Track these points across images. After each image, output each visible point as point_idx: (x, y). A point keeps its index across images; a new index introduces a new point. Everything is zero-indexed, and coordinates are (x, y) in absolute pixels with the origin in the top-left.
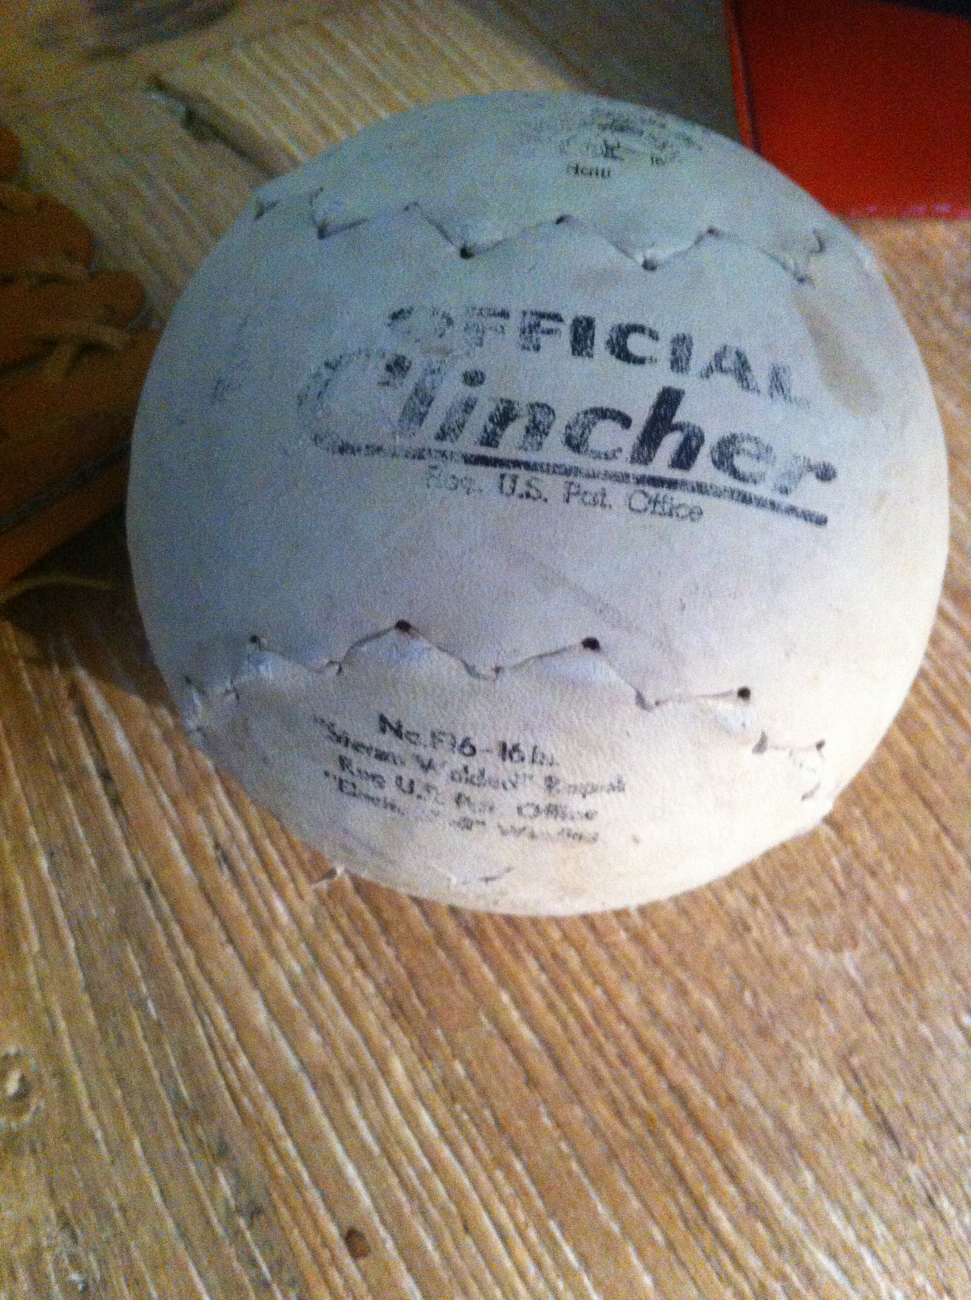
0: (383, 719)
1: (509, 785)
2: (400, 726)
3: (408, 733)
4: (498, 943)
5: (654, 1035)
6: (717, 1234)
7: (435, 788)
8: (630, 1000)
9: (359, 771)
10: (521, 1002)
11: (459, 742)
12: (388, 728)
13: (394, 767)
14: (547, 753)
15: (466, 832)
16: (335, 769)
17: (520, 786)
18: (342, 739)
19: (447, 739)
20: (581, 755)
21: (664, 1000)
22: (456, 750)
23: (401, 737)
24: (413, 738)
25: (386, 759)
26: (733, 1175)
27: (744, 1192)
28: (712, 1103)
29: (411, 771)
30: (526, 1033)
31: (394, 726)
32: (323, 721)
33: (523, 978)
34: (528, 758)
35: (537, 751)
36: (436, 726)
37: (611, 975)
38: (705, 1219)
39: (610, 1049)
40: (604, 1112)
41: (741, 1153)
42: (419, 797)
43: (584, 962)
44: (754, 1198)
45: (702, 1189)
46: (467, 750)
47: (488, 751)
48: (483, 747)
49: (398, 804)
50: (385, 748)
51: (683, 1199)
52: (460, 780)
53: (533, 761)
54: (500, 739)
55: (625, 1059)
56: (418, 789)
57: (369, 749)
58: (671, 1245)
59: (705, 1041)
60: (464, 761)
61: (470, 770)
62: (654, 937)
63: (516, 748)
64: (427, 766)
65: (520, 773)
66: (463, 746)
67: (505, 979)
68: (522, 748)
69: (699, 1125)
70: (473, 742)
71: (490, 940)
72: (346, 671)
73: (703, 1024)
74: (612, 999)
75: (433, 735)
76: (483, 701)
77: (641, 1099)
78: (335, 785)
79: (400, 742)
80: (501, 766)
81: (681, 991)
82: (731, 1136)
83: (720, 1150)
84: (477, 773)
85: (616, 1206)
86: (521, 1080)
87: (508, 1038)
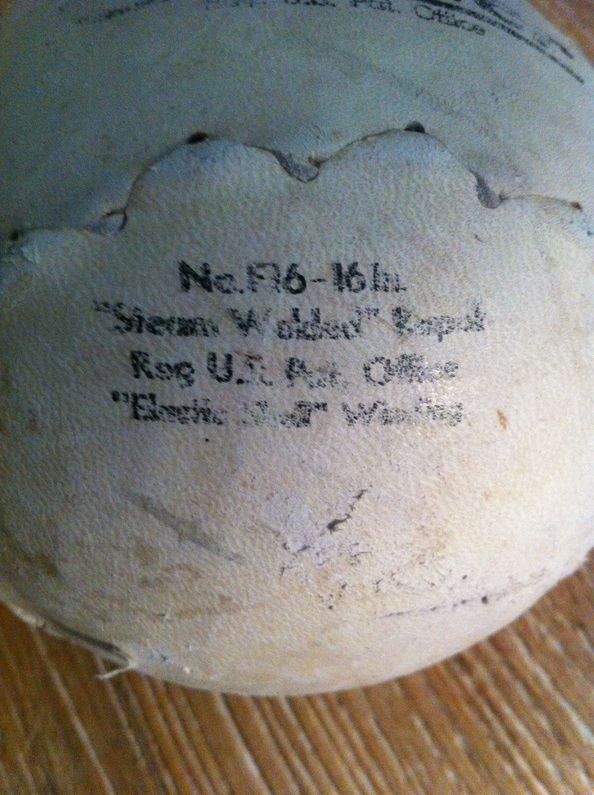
0: (185, 269)
1: (351, 330)
2: (207, 272)
3: (219, 278)
7: (259, 358)
9: (158, 368)
11: (284, 274)
12: (192, 281)
13: (205, 340)
14: (390, 272)
15: (303, 429)
16: (126, 381)
17: (365, 329)
19: (267, 272)
20: (430, 272)
22: (280, 287)
23: (210, 290)
24: (226, 284)
25: (193, 331)
29: (226, 340)
31: (200, 274)
32: (106, 305)
34: (369, 284)
35: (379, 269)
36: (254, 257)
42: (240, 381)
46: (295, 284)
47: (319, 280)
48: (314, 277)
49: (214, 406)
50: (191, 314)
52: (290, 336)
53: (376, 287)
54: (333, 259)
56: (238, 370)
57: (168, 323)
60: (293, 301)
61: (301, 314)
63: (353, 270)
64: (247, 324)
65: (363, 308)
66: (289, 278)
68: (360, 269)
70: (299, 271)
72: (133, 220)
75: (251, 271)
76: (307, 209)
78: (126, 408)
79: (209, 295)
80: (337, 299)
84: (310, 319)
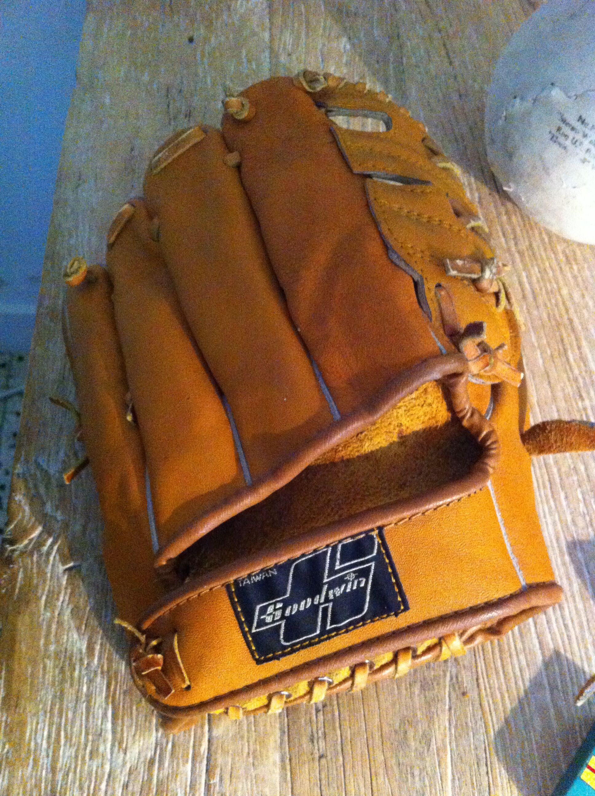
0: (580, 117)
2: (585, 120)
3: (586, 123)
4: (527, 259)
5: (569, 304)
6: (568, 359)
8: (565, 291)
9: (562, 133)
10: (529, 277)
12: (580, 120)
13: (575, 134)
16: (554, 131)
18: (564, 121)
21: (577, 296)
23: (583, 124)
24: (586, 125)
25: (574, 130)
26: (579, 348)
27: (581, 353)
28: (580, 328)
29: (579, 137)
30: (527, 286)
31: (583, 120)
32: (561, 113)
33: (532, 272)
37: (561, 283)
38: (565, 354)
39: (553, 301)
40: (545, 316)
41: (584, 343)
42: (576, 147)
43: (554, 276)
44: (584, 355)
45: (568, 346)
49: (567, 148)
50: (576, 127)
51: (561, 347)
55: (557, 305)
56: (577, 144)
57: (570, 126)
58: (552, 356)
59: (584, 311)
62: (580, 279)
64: (585, 136)
67: (525, 268)
69: (573, 330)
71: (525, 257)
73: (586, 306)
74: (559, 289)
77: (557, 316)
78: (551, 137)
81: (583, 296)
82: (582, 338)
83: (577, 339)
85: (539, 338)
86: (521, 296)
87: (521, 283)
